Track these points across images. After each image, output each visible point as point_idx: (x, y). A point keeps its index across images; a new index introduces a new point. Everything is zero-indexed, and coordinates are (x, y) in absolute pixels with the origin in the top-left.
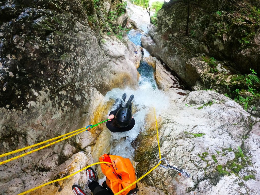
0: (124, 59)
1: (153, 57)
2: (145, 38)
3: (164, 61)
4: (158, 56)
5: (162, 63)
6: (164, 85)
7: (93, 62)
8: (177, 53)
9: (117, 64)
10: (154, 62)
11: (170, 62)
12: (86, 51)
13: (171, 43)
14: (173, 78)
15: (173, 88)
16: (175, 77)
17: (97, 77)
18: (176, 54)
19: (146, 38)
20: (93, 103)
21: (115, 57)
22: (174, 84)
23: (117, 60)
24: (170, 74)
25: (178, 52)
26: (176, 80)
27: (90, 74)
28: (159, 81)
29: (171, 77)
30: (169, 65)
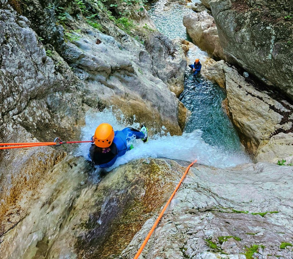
0: (131, 74)
1: (217, 61)
2: (194, 16)
3: (244, 66)
4: (227, 56)
5: (241, 70)
6: (256, 130)
7: (24, 78)
8: (273, 37)
9: (112, 87)
10: (221, 72)
11: (261, 64)
12: (4, 58)
13: (254, 16)
14: (277, 105)
15: (281, 134)
16: (282, 103)
17: (35, 108)
18: (272, 41)
19: (196, 17)
20: (11, 155)
21: (103, 71)
22: (283, 122)
23: (112, 78)
24: (267, 96)
25: (276, 36)
26: (286, 110)
27: (10, 99)
28: (239, 119)
29: (270, 105)
30: (258, 73)
